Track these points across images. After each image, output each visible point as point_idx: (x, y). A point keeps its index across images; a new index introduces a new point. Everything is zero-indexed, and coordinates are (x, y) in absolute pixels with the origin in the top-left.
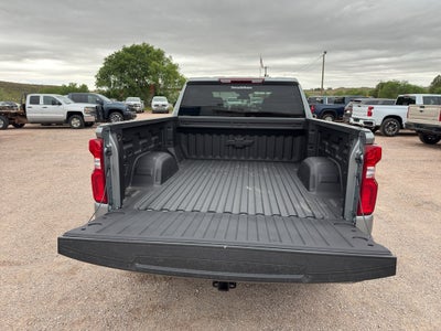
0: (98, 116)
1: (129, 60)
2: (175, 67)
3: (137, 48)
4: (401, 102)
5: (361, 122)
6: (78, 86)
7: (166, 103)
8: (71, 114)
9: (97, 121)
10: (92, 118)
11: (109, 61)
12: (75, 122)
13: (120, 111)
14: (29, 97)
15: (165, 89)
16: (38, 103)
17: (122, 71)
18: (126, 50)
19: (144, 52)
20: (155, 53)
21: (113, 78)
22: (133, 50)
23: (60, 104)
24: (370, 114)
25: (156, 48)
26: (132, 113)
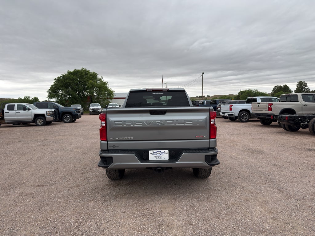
0: (56, 117)
1: (73, 80)
2: (105, 84)
3: (78, 71)
4: (249, 101)
5: (226, 115)
6: (31, 99)
7: (100, 107)
8: (37, 116)
9: (55, 121)
10: (52, 119)
11: (58, 80)
12: (40, 121)
13: (70, 113)
14: (6, 105)
15: (98, 98)
16: (13, 110)
17: (67, 88)
18: (70, 73)
19: (84, 74)
20: (91, 75)
21: (60, 92)
22: (76, 73)
23: (29, 109)
24: (231, 109)
25: (91, 71)
26: (79, 114)
